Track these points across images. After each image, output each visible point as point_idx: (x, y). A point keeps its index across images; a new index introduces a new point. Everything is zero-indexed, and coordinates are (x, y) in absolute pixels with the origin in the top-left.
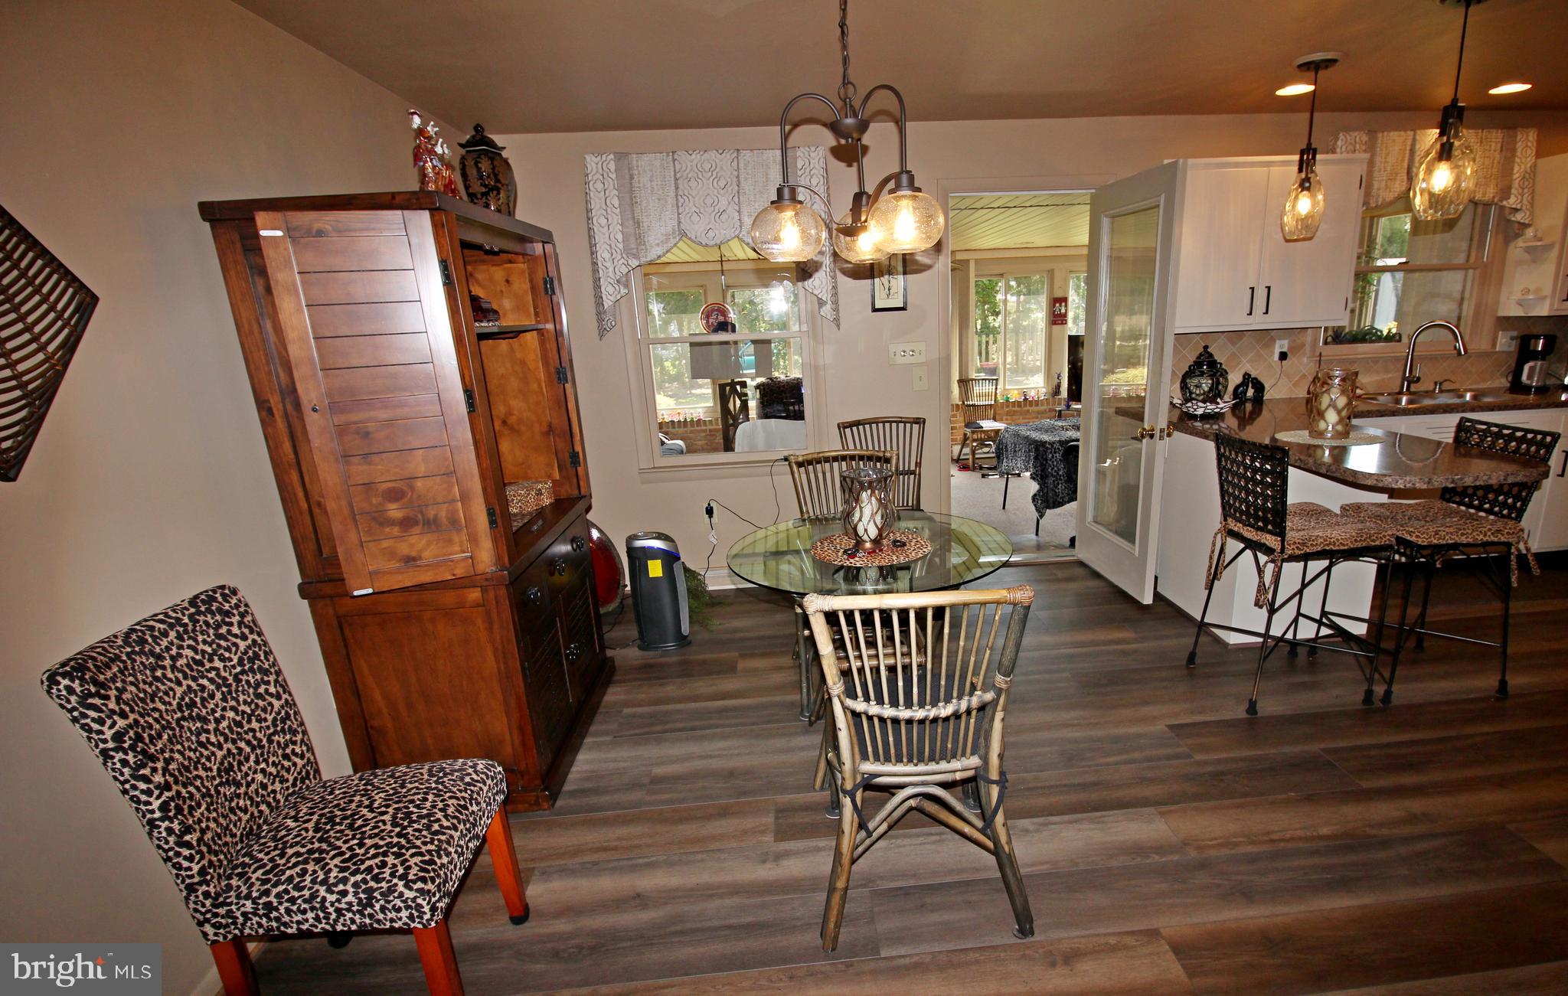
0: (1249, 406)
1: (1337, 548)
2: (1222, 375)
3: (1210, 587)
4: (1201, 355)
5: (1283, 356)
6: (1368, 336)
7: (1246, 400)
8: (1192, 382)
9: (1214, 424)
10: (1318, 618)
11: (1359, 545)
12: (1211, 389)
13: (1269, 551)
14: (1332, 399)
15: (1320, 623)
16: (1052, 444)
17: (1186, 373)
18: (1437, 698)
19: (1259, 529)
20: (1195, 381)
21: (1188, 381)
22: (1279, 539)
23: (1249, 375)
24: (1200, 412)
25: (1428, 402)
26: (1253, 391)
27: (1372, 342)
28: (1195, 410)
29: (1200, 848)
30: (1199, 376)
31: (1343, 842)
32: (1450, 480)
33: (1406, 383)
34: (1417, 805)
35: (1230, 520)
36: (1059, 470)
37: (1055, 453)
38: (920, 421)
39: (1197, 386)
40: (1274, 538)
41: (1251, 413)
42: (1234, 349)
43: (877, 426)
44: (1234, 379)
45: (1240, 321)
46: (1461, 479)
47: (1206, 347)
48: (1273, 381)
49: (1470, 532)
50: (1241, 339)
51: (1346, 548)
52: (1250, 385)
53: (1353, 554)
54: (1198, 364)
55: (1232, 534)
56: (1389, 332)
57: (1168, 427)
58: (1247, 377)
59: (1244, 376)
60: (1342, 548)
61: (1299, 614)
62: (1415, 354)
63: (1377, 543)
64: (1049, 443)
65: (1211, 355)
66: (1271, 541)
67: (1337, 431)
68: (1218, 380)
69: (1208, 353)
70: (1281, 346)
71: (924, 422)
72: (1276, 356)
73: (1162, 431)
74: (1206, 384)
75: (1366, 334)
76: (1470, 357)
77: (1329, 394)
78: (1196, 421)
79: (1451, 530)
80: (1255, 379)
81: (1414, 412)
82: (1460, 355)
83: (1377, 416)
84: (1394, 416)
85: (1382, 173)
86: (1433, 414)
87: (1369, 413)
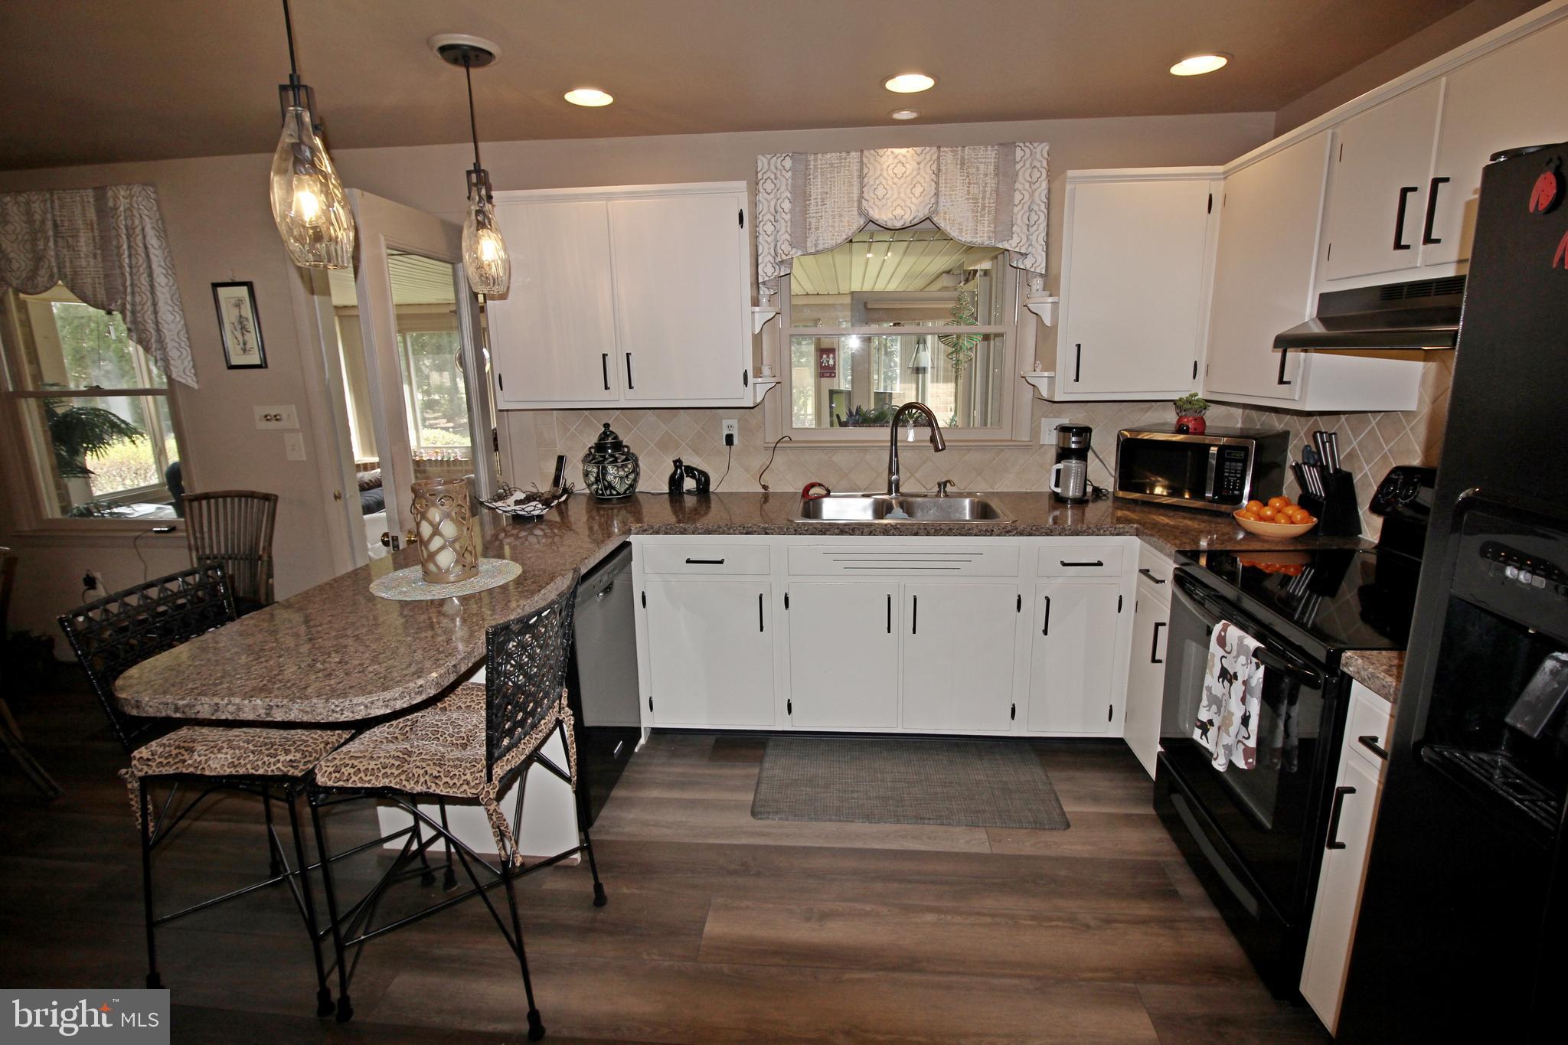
4: (600, 436)
5: (729, 440)
23: (681, 463)
30: (598, 462)
33: (891, 482)
38: (270, 498)
42: (667, 429)
47: (607, 426)
52: (686, 474)
54: (600, 447)
58: (680, 466)
59: (675, 464)
70: (729, 427)
71: (275, 499)
80: (689, 467)
81: (795, 530)
82: (937, 450)
83: (741, 534)
84: (767, 534)
85: (820, 207)
86: (825, 534)
87: (729, 529)
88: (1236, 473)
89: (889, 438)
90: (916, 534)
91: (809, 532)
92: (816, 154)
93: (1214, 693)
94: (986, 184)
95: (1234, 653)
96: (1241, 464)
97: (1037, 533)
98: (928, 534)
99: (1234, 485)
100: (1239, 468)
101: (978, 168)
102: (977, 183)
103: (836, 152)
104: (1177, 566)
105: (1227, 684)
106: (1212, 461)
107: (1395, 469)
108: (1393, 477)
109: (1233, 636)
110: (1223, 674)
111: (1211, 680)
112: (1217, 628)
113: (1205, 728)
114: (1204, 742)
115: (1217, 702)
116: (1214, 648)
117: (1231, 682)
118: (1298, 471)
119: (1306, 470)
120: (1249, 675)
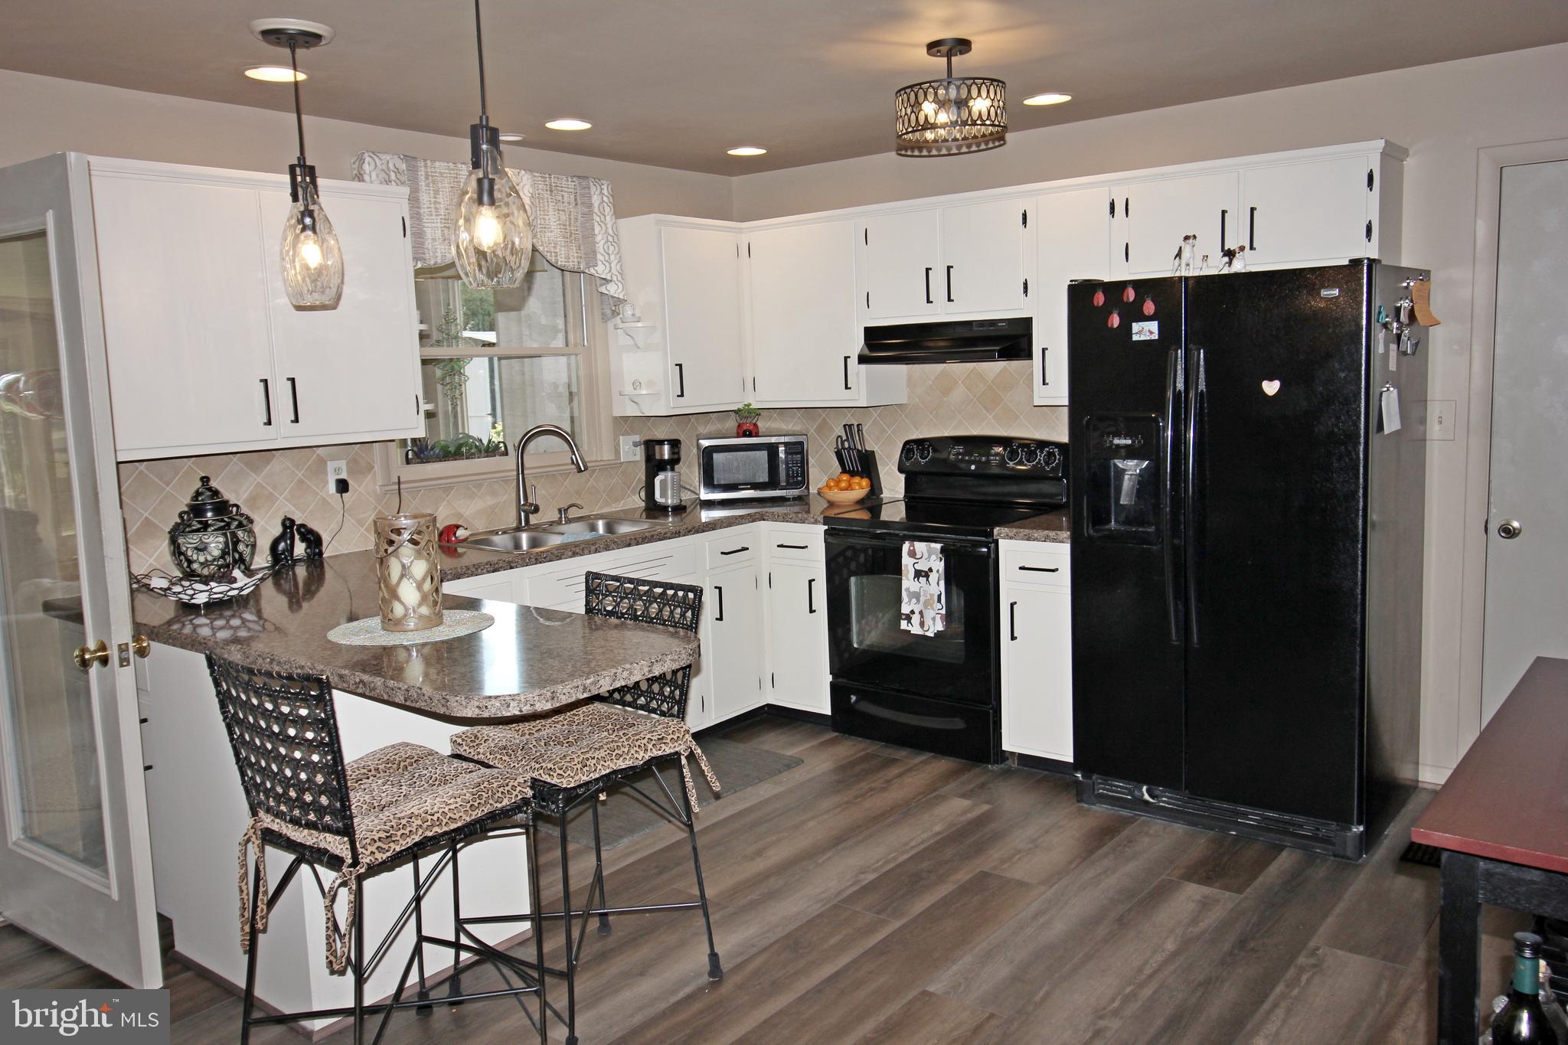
0: (301, 571)
1: (445, 829)
2: (240, 525)
4: (198, 494)
5: (343, 486)
6: (461, 450)
7: (295, 562)
8: (189, 542)
9: (233, 616)
10: (453, 939)
11: (478, 814)
12: (224, 553)
13: (335, 862)
14: (403, 566)
15: (457, 946)
17: (176, 526)
19: (311, 825)
20: (194, 539)
21: (181, 540)
22: (346, 839)
23: (292, 522)
24: (201, 599)
25: (555, 541)
26: (303, 545)
27: (470, 456)
28: (192, 597)
30: (198, 530)
32: (581, 688)
33: (522, 514)
35: (262, 814)
39: (198, 549)
40: (338, 838)
41: (309, 582)
42: (259, 480)
44: (267, 530)
45: (255, 436)
46: (595, 683)
47: (205, 480)
48: (334, 526)
49: (626, 750)
50: (268, 462)
51: (459, 824)
52: (297, 537)
53: (475, 831)
54: (196, 510)
55: (270, 837)
56: (490, 441)
57: (136, 638)
58: (288, 524)
59: (283, 524)
60: (453, 826)
61: (421, 939)
62: (525, 472)
63: (506, 802)
65: (216, 493)
66: (336, 845)
67: (421, 616)
68: (234, 535)
69: (210, 489)
70: (337, 472)
72: (332, 487)
73: (123, 648)
74: (215, 544)
75: (460, 446)
76: (593, 471)
77: (397, 557)
78: (199, 615)
79: (602, 753)
80: (303, 526)
81: (536, 559)
82: (580, 471)
83: (489, 572)
84: (512, 568)
85: (434, 217)
86: (561, 559)
87: (477, 569)
88: (797, 463)
89: (515, 468)
90: (629, 545)
91: (548, 559)
92: (425, 160)
93: (911, 591)
94: (570, 212)
95: (926, 555)
96: (799, 456)
97: (707, 529)
98: (637, 544)
99: (797, 473)
100: (799, 459)
101: (563, 196)
102: (564, 211)
103: (444, 161)
104: (826, 527)
105: (923, 580)
106: (782, 455)
107: (907, 443)
108: (909, 447)
109: (920, 547)
110: (918, 574)
111: (908, 583)
112: (906, 547)
113: (908, 618)
114: (909, 628)
115: (916, 596)
116: (906, 561)
117: (927, 576)
118: (839, 455)
119: (845, 453)
120: (939, 566)
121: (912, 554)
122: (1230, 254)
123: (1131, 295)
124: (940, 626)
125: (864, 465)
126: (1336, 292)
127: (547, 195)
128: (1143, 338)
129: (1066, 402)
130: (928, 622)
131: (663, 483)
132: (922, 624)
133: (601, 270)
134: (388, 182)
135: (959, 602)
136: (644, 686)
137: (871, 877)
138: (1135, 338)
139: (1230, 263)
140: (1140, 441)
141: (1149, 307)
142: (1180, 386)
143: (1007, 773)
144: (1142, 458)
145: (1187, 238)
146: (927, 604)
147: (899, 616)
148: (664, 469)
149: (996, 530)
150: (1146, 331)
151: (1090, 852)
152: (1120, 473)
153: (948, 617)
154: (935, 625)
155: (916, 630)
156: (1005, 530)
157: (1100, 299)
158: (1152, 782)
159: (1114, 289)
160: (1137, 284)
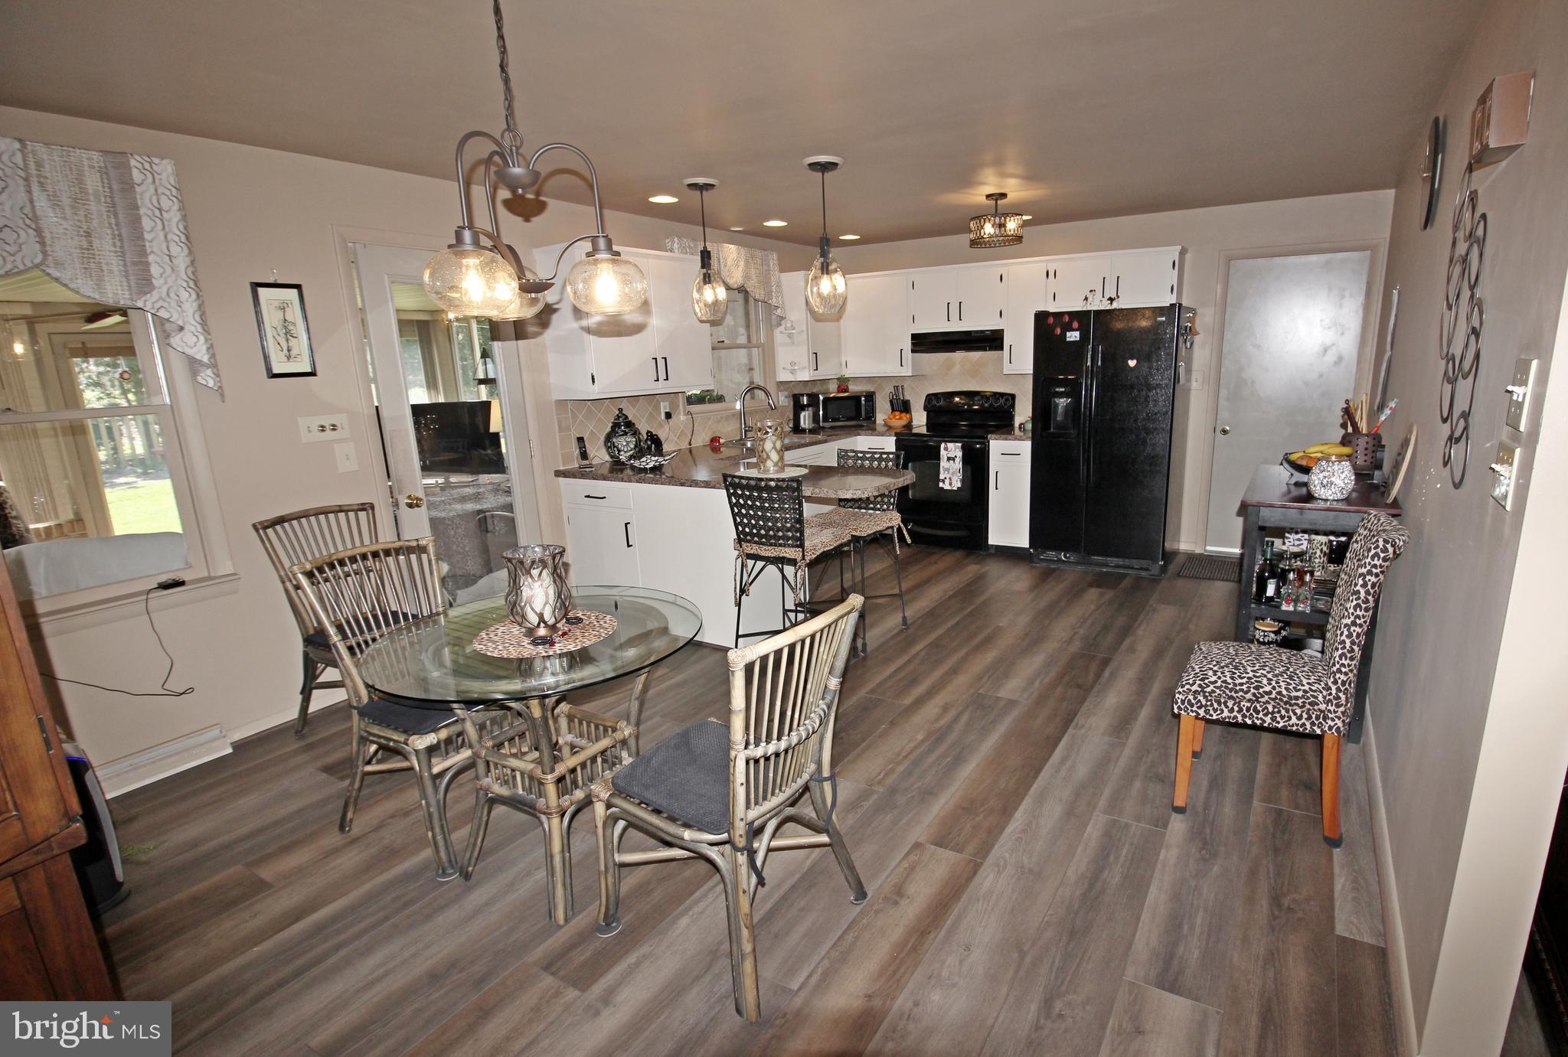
2: (640, 433)
3: (739, 604)
5: (668, 416)
6: (705, 398)
10: (794, 608)
12: (635, 446)
13: (792, 562)
16: (452, 519)
18: (882, 640)
19: (779, 546)
20: (621, 439)
21: (615, 440)
22: (800, 549)
23: (651, 432)
24: (651, 465)
26: (654, 446)
29: (879, 783)
30: (623, 435)
31: (933, 738)
33: (743, 432)
34: (939, 700)
35: (746, 545)
36: (465, 546)
37: (457, 528)
38: (368, 507)
39: (624, 445)
40: (794, 549)
43: (327, 519)
47: (621, 410)
52: (651, 441)
54: (616, 426)
55: (751, 556)
58: (649, 435)
64: (449, 520)
66: (792, 553)
68: (638, 436)
69: (623, 415)
70: (665, 407)
71: (372, 507)
72: (663, 416)
74: (631, 441)
75: (705, 396)
78: (647, 473)
80: (656, 435)
88: (870, 406)
93: (945, 467)
94: (761, 269)
95: (953, 449)
96: (872, 400)
99: (870, 411)
100: (872, 403)
102: (758, 269)
104: (896, 438)
105: (951, 462)
106: (863, 402)
107: (928, 395)
108: (929, 397)
109: (950, 445)
110: (949, 459)
111: (944, 464)
112: (943, 445)
113: (943, 481)
114: (943, 486)
115: (948, 470)
116: (943, 452)
117: (954, 459)
118: (891, 402)
119: (895, 402)
120: (959, 454)
121: (946, 449)
122: (1111, 300)
123: (1067, 318)
124: (959, 485)
125: (905, 407)
126: (1164, 319)
127: (750, 260)
128: (1072, 340)
129: (1032, 372)
130: (954, 483)
131: (805, 416)
132: (950, 484)
133: (774, 302)
134: (686, 253)
135: (969, 473)
136: (872, 499)
137: (951, 593)
138: (1068, 339)
139: (1111, 303)
140: (1069, 389)
141: (1075, 325)
142: (1089, 364)
143: (990, 555)
144: (1068, 397)
145: (1091, 291)
146: (953, 474)
147: (938, 480)
148: (804, 410)
149: (989, 436)
150: (1073, 336)
151: (1044, 581)
152: (1057, 405)
153: (963, 481)
154: (957, 484)
155: (947, 487)
156: (994, 436)
157: (1051, 320)
158: (1066, 550)
159: (1058, 315)
160: (1070, 313)
